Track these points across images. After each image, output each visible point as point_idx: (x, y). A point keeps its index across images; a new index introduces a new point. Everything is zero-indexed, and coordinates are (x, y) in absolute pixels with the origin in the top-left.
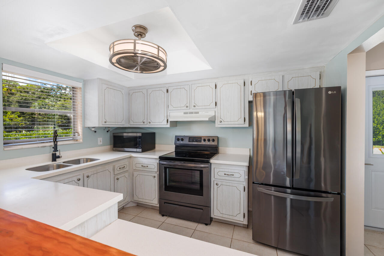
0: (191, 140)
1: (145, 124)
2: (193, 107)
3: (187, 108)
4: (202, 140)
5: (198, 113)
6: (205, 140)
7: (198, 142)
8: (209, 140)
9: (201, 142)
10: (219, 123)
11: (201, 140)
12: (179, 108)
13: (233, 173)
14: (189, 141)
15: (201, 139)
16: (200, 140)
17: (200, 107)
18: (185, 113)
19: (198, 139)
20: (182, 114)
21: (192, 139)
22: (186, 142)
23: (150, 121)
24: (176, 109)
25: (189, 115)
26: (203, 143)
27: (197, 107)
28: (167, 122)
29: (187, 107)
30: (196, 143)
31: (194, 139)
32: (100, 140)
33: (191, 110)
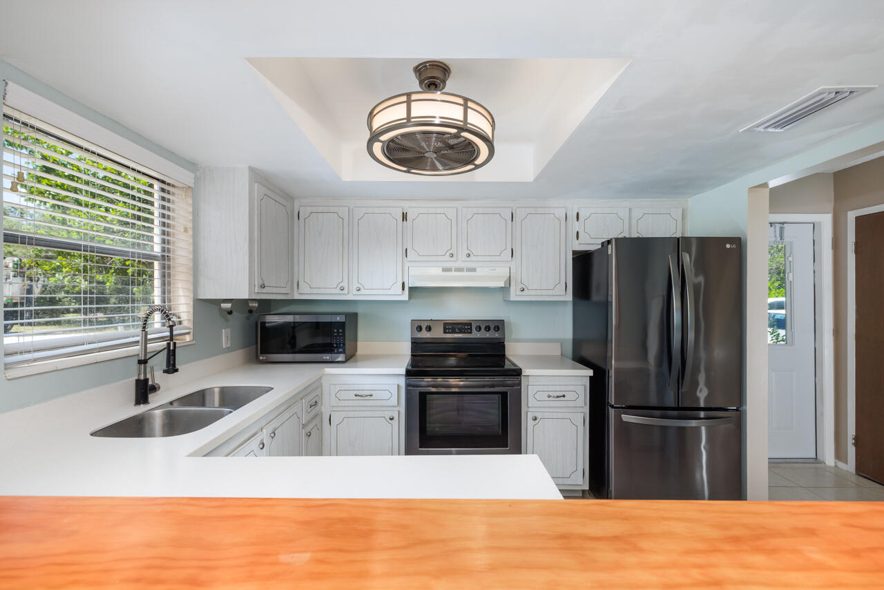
0: (449, 329)
1: (346, 291)
2: (465, 256)
3: (452, 259)
4: (474, 329)
5: (474, 270)
6: (479, 329)
7: (464, 332)
8: (488, 329)
9: (471, 333)
10: (519, 292)
11: (471, 329)
12: (434, 258)
13: (564, 393)
14: (445, 332)
15: (471, 327)
16: (468, 329)
17: (480, 258)
18: (445, 270)
19: (465, 326)
20: (436, 271)
21: (450, 326)
22: (438, 333)
23: (360, 286)
24: (425, 258)
25: (453, 273)
26: (476, 335)
27: (472, 258)
28: (403, 289)
29: (452, 255)
30: (460, 335)
31: (455, 326)
32: (226, 337)
33: (459, 264)
